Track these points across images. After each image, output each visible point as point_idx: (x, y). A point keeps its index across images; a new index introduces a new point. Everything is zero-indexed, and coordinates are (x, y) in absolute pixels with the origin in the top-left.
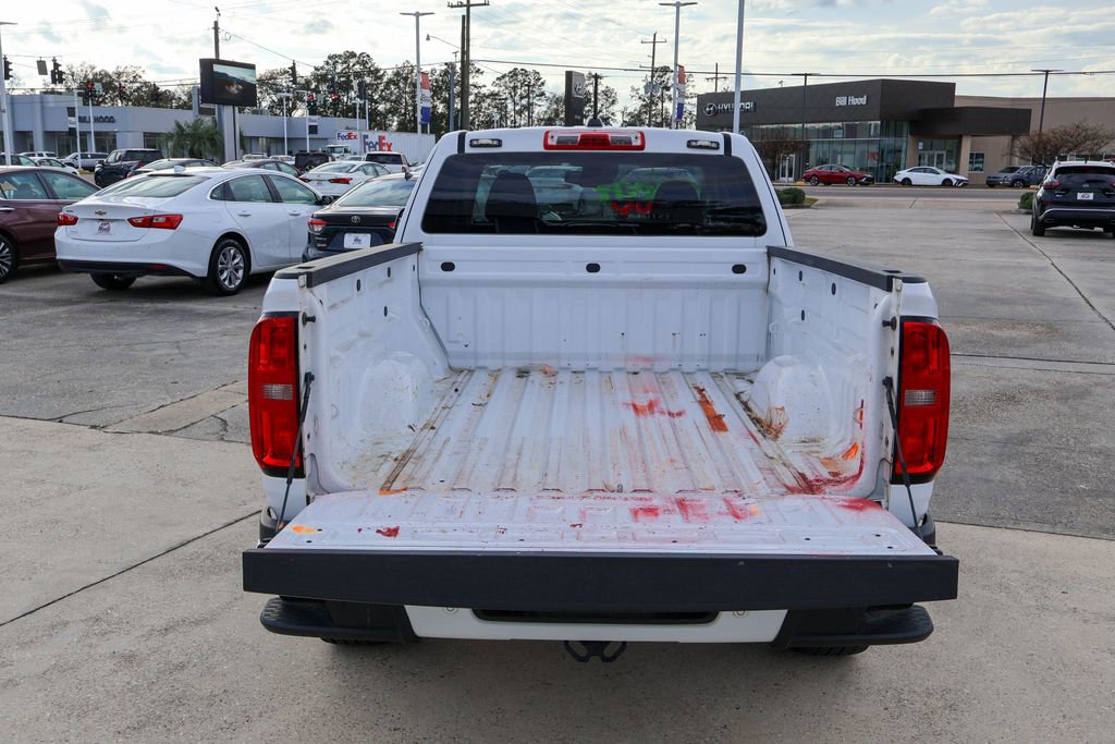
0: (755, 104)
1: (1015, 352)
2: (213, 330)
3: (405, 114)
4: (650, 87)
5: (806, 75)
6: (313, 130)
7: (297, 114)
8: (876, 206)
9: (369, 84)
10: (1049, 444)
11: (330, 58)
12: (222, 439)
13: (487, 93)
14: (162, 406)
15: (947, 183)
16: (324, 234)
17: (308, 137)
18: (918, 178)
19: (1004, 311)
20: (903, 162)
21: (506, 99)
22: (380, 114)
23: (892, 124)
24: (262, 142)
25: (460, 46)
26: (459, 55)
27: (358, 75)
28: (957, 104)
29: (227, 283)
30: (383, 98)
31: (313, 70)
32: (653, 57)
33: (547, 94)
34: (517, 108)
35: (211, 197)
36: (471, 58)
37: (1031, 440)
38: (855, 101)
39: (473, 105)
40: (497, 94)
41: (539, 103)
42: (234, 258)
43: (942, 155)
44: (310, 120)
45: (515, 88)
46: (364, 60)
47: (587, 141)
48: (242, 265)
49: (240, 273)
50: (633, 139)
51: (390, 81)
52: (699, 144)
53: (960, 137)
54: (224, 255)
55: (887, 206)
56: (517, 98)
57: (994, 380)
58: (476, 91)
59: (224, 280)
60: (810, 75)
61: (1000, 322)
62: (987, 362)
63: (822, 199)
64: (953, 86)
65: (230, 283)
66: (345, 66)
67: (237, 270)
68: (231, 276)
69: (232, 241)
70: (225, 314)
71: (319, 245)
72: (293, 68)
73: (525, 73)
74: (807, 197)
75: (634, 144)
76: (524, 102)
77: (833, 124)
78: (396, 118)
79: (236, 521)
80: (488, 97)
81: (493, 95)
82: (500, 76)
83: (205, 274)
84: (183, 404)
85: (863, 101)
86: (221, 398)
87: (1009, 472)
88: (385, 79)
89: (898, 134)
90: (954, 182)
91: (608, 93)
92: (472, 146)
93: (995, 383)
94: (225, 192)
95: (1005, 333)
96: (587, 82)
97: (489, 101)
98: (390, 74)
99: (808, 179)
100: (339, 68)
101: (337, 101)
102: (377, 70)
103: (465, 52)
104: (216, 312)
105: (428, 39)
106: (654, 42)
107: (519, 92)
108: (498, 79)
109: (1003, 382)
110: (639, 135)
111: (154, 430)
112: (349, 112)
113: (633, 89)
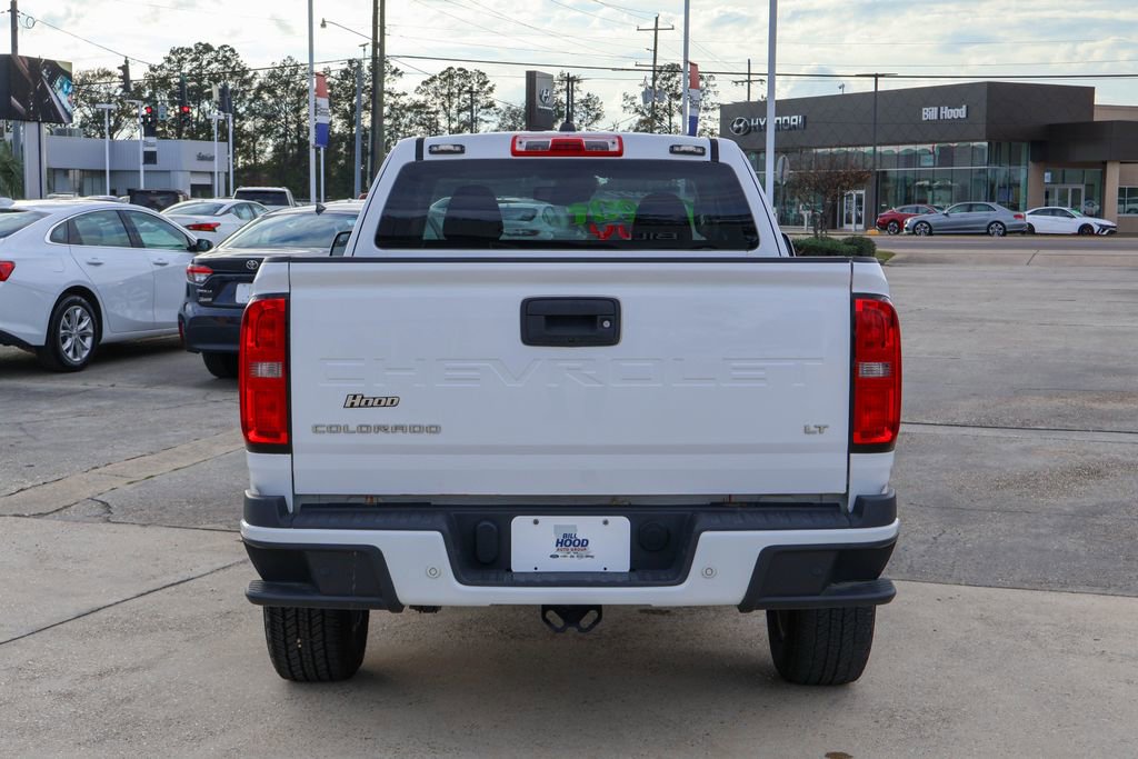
0: (805, 118)
1: (1115, 426)
2: (62, 410)
3: (284, 135)
4: (649, 94)
5: (876, 76)
6: (150, 157)
7: (121, 136)
8: (978, 263)
9: (232, 91)
10: (1127, 516)
11: (173, 52)
12: (109, 521)
13: (408, 103)
14: (22, 490)
15: (1085, 230)
16: (208, 285)
17: (142, 168)
18: (1042, 223)
19: (1116, 382)
20: (1022, 201)
21: (437, 112)
22: (248, 135)
23: (1005, 147)
24: (74, 176)
25: (371, 35)
26: (369, 49)
27: (215, 78)
28: (1097, 118)
29: (70, 354)
30: (253, 113)
31: (148, 70)
32: (655, 51)
33: (498, 105)
34: (454, 125)
35: (52, 239)
36: (387, 53)
37: (1105, 513)
38: (950, 113)
39: (387, 122)
40: (423, 106)
41: (486, 118)
42: (81, 320)
43: (1080, 190)
44: (146, 144)
45: (450, 95)
46: (227, 55)
47: (559, 147)
48: (90, 330)
49: (88, 342)
50: (610, 144)
51: (262, 87)
52: (683, 149)
53: (1104, 164)
54: (67, 315)
55: (994, 261)
56: (453, 111)
57: (1079, 454)
58: (392, 100)
59: (67, 350)
60: (883, 76)
61: (1106, 395)
62: (1075, 436)
63: (900, 253)
64: (1092, 90)
65: (75, 354)
66: (195, 64)
67: (83, 337)
68: (76, 346)
69: (79, 297)
70: (72, 393)
71: (202, 300)
72: (125, 68)
73: (464, 74)
74: (878, 249)
75: (611, 149)
76: (464, 116)
77: (919, 148)
78: (270, 141)
79: (150, 592)
80: (409, 109)
81: (418, 108)
82: (427, 78)
83: (42, 343)
84: (47, 487)
85: (961, 113)
86: (94, 480)
87: (1071, 543)
88: (256, 84)
89: (1014, 160)
90: (1096, 229)
91: (588, 103)
92: (431, 152)
93: (1079, 457)
94: (69, 233)
95: (1110, 406)
96: (558, 87)
97: (410, 115)
98: (262, 76)
99: (884, 226)
100: (187, 68)
101: (183, 118)
102: (245, 71)
103: (378, 45)
104: (61, 390)
105: (323, 25)
106: (656, 30)
107: (456, 101)
108: (425, 83)
109: (1089, 457)
110: (617, 140)
111: (18, 513)
112: (203, 130)
113: (626, 97)
